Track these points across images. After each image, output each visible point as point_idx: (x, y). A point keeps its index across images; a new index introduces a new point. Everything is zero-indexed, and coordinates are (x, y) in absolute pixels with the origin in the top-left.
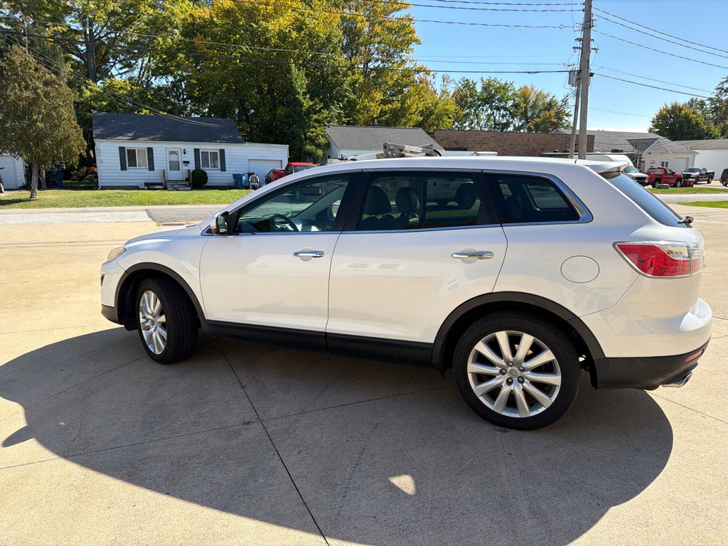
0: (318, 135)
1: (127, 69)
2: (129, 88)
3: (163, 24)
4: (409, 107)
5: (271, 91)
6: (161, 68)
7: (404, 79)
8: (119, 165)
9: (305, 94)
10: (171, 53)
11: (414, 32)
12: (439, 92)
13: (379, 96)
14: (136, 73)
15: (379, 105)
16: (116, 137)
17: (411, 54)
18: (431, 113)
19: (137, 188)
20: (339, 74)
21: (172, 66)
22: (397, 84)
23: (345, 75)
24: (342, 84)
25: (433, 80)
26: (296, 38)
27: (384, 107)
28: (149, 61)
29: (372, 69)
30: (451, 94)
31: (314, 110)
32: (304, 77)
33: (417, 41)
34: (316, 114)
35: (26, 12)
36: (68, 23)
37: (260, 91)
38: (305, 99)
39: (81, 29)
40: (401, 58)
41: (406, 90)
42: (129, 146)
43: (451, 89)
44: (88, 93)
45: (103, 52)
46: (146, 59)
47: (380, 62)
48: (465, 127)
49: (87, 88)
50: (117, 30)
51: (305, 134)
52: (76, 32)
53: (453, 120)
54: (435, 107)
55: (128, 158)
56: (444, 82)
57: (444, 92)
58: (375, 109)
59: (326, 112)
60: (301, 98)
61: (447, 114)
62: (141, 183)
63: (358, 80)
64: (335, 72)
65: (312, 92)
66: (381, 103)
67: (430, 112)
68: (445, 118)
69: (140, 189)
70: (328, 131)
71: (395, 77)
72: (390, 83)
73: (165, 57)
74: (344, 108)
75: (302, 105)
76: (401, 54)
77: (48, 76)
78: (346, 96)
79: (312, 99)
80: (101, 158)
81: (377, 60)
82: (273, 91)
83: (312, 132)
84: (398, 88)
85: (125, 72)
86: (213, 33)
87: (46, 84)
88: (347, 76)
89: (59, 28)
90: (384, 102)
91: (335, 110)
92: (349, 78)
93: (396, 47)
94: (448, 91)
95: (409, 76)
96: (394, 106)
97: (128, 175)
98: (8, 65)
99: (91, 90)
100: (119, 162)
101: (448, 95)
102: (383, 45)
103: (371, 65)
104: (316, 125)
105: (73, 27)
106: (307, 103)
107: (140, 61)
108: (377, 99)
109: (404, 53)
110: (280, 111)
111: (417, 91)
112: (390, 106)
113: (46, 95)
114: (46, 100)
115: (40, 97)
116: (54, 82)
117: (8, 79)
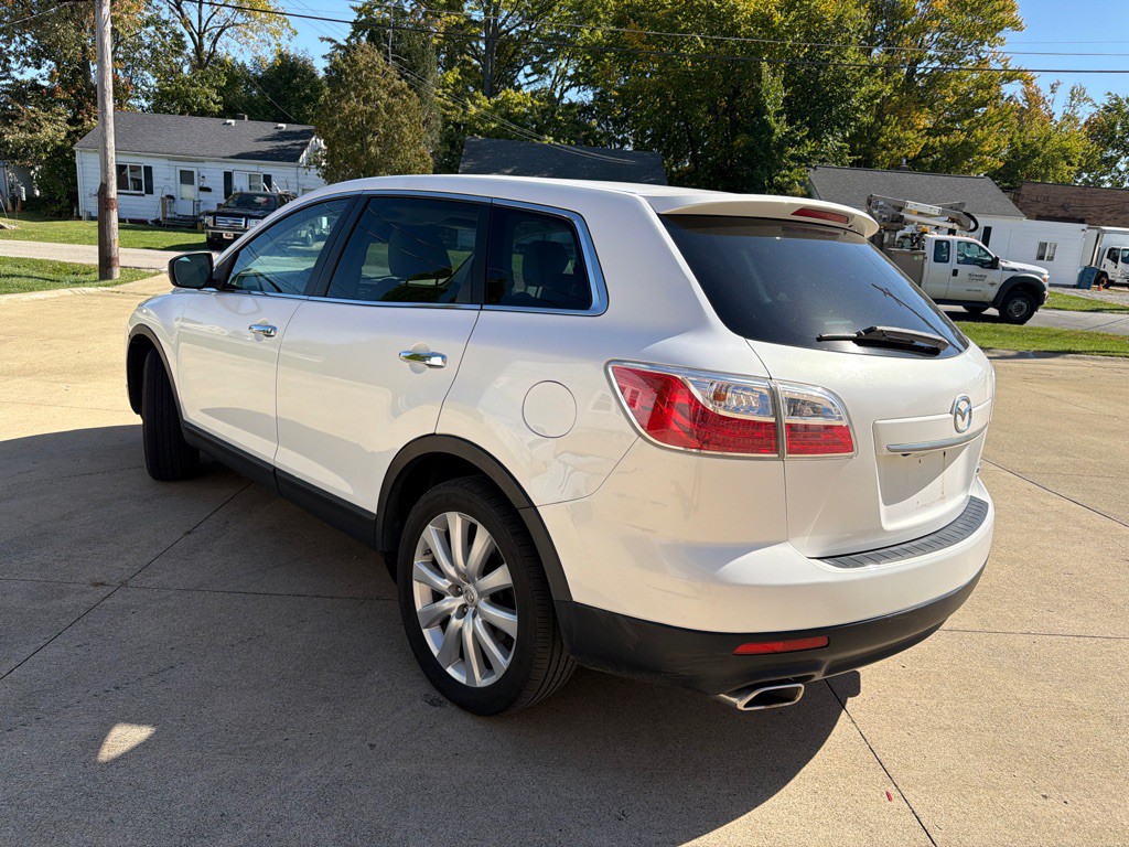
0: (793, 180)
1: (537, 76)
2: (529, 104)
3: (592, 7)
4: (980, 142)
5: (731, 110)
6: (581, 75)
7: (980, 91)
9: (778, 114)
10: (597, 51)
11: (1013, 9)
12: (1057, 117)
13: (925, 121)
14: (548, 82)
15: (923, 137)
17: (998, 48)
18: (1035, 153)
20: (848, 81)
21: (596, 71)
22: (963, 100)
23: (858, 83)
24: (849, 98)
25: (1051, 96)
26: (781, 23)
27: (931, 139)
28: (567, 65)
29: (921, 75)
30: (1082, 122)
31: (791, 139)
32: (781, 87)
33: (1016, 25)
34: (792, 147)
36: (467, 11)
37: (712, 110)
38: (777, 122)
39: (483, 18)
40: (978, 54)
41: (980, 111)
43: (1085, 113)
44: (473, 110)
45: (510, 53)
46: (564, 63)
47: (937, 62)
48: (1103, 182)
49: (474, 104)
50: (532, 18)
51: (771, 179)
52: (476, 23)
53: (1077, 168)
54: (1044, 143)
56: (1072, 100)
57: (1068, 118)
58: (915, 143)
59: (810, 145)
60: (771, 119)
61: (1066, 158)
63: (881, 92)
64: (840, 79)
65: (792, 111)
66: (927, 134)
67: (1033, 151)
68: (1063, 164)
70: (812, 174)
71: (963, 89)
72: (949, 97)
73: (588, 57)
74: (852, 140)
75: (772, 132)
76: (978, 48)
77: (397, 82)
78: (856, 120)
79: (790, 122)
82: (734, 109)
83: (784, 176)
84: (966, 108)
85: (534, 82)
86: (652, 19)
87: (394, 93)
88: (861, 86)
89: (453, 17)
90: (930, 132)
91: (833, 142)
92: (863, 89)
93: (972, 35)
94: (1077, 116)
95: (990, 87)
96: (952, 140)
98: (350, 66)
99: (479, 106)
101: (1077, 123)
102: (949, 34)
104: (792, 164)
105: (474, 18)
106: (780, 128)
107: (555, 65)
108: (921, 127)
109: (986, 47)
110: (740, 141)
111: (1000, 114)
112: (944, 139)
113: (389, 108)
114: (386, 116)
115: (379, 111)
116: (403, 91)
117: (347, 86)
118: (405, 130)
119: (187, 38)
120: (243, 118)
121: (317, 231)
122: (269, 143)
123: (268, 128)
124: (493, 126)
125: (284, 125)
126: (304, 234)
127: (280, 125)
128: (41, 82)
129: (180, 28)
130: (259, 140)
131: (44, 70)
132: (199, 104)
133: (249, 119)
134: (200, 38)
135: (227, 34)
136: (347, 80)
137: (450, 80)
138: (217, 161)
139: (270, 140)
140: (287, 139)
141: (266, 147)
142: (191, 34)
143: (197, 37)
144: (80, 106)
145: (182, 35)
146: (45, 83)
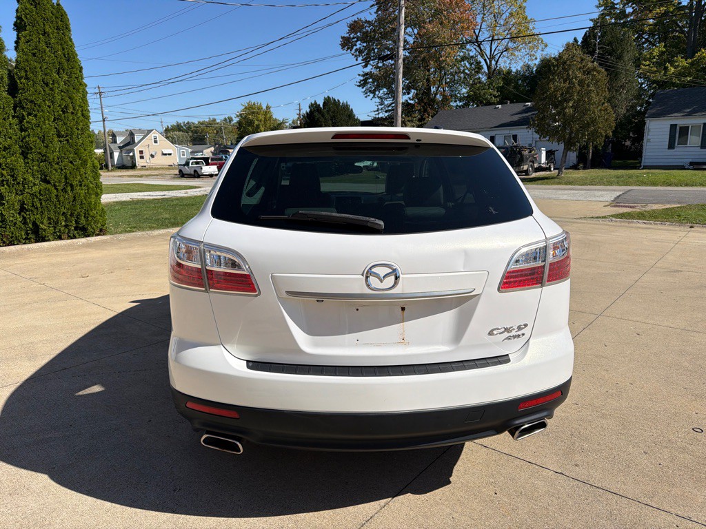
8: (667, 143)
16: (672, 113)
19: (682, 168)
42: (681, 123)
55: (678, 135)
62: (686, 162)
69: (685, 169)
80: (649, 137)
87: (587, 72)
89: (662, 9)
97: (675, 153)
100: (668, 140)
113: (581, 83)
114: (578, 88)
115: (574, 86)
116: (594, 69)
117: (554, 73)
118: (593, 95)
119: (483, 63)
120: (507, 103)
121: (536, 165)
122: (519, 115)
123: (519, 107)
124: (689, 79)
125: (529, 104)
126: (525, 167)
127: (527, 104)
128: (410, 102)
129: (480, 58)
130: (513, 115)
131: (411, 95)
132: (486, 99)
133: (510, 103)
134: (490, 62)
135: (504, 56)
136: (554, 69)
137: (656, 52)
138: (487, 130)
139: (519, 114)
140: (530, 111)
141: (516, 118)
142: (485, 60)
143: (488, 61)
144: (425, 110)
145: (480, 62)
146: (412, 102)
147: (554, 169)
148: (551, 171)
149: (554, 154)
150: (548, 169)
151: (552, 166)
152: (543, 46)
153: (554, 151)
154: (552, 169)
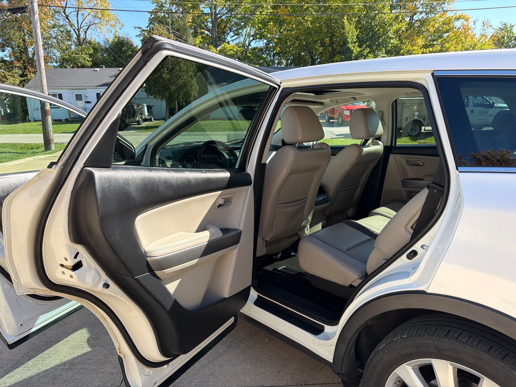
1: (236, 37)
2: (235, 50)
5: (332, 43)
6: (257, 34)
7: (445, 26)
9: (354, 43)
10: (264, 23)
12: (477, 36)
13: (421, 42)
14: (242, 39)
15: (421, 48)
16: (221, 83)
17: (452, 5)
20: (386, 25)
21: (265, 32)
22: (437, 30)
24: (387, 33)
25: (474, 26)
27: (425, 50)
28: (250, 30)
29: (417, 21)
30: (489, 37)
31: (361, 54)
32: (355, 30)
34: (362, 58)
35: (178, 5)
36: (201, 9)
37: (323, 44)
38: (354, 47)
39: (209, 12)
40: (442, 8)
41: (446, 35)
43: (490, 33)
45: (223, 27)
46: (249, 29)
47: (424, 14)
52: (206, 14)
56: (484, 27)
57: (483, 35)
58: (417, 52)
59: (371, 56)
60: (351, 46)
63: (401, 28)
64: (382, 24)
65: (360, 41)
66: (422, 47)
71: (437, 25)
72: (431, 30)
73: (260, 25)
75: (352, 52)
76: (443, 6)
78: (391, 43)
79: (360, 46)
81: (421, 13)
84: (439, 34)
85: (235, 39)
88: (392, 26)
89: (195, 12)
90: (425, 46)
94: (487, 34)
95: (449, 23)
96: (435, 49)
101: (487, 38)
103: (416, 18)
105: (205, 12)
106: (356, 50)
107: (245, 31)
108: (419, 44)
110: (338, 58)
111: (455, 36)
112: (431, 49)
119: (73, 32)
120: (102, 67)
121: (143, 117)
123: (115, 71)
126: (138, 119)
127: (120, 69)
128: (5, 58)
129: (69, 28)
130: (111, 77)
131: (6, 53)
132: (81, 62)
133: (106, 67)
134: (79, 32)
135: (91, 29)
138: (93, 88)
142: (74, 30)
143: (77, 32)
144: (25, 68)
145: (70, 31)
146: (8, 59)
147: (154, 120)
148: (152, 121)
149: (151, 109)
150: (150, 120)
151: (152, 118)
152: (120, 25)
153: (151, 106)
154: (153, 120)
